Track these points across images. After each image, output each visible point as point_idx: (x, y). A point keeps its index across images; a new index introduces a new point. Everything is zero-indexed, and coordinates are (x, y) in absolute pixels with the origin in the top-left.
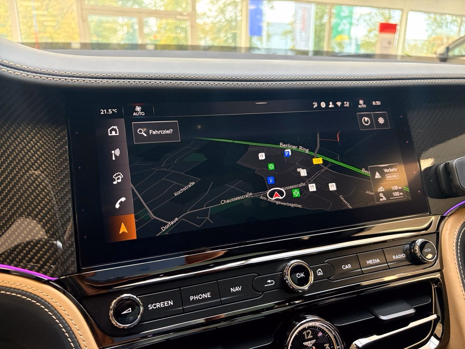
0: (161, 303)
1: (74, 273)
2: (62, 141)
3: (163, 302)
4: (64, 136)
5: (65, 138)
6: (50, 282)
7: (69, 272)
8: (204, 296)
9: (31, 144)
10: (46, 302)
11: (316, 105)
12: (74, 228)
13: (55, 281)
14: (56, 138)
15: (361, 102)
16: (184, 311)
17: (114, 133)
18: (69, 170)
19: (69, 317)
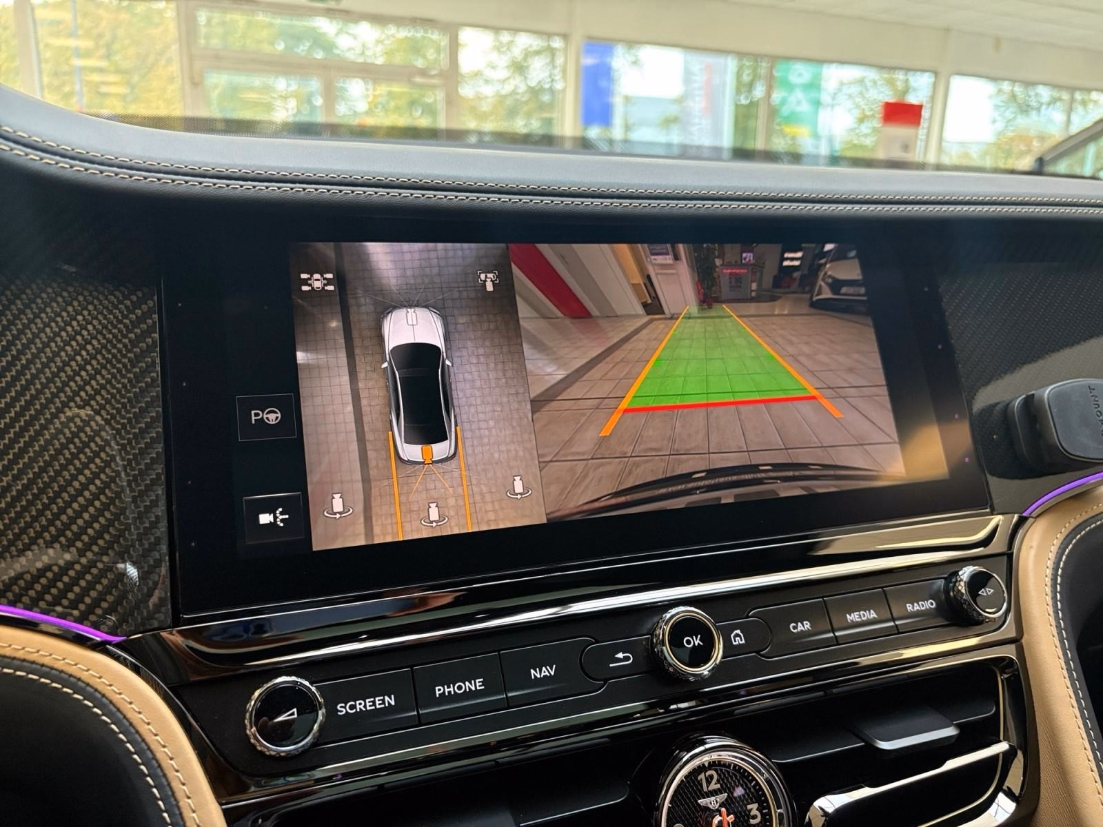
0: (367, 701)
1: (165, 626)
2: (146, 323)
3: (372, 699)
4: (150, 312)
5: (153, 316)
6: (108, 646)
7: (151, 624)
8: (468, 686)
9: (73, 327)
10: (97, 694)
12: (168, 522)
13: (118, 645)
14: (131, 316)
16: (420, 721)
18: (160, 389)
19: (150, 727)
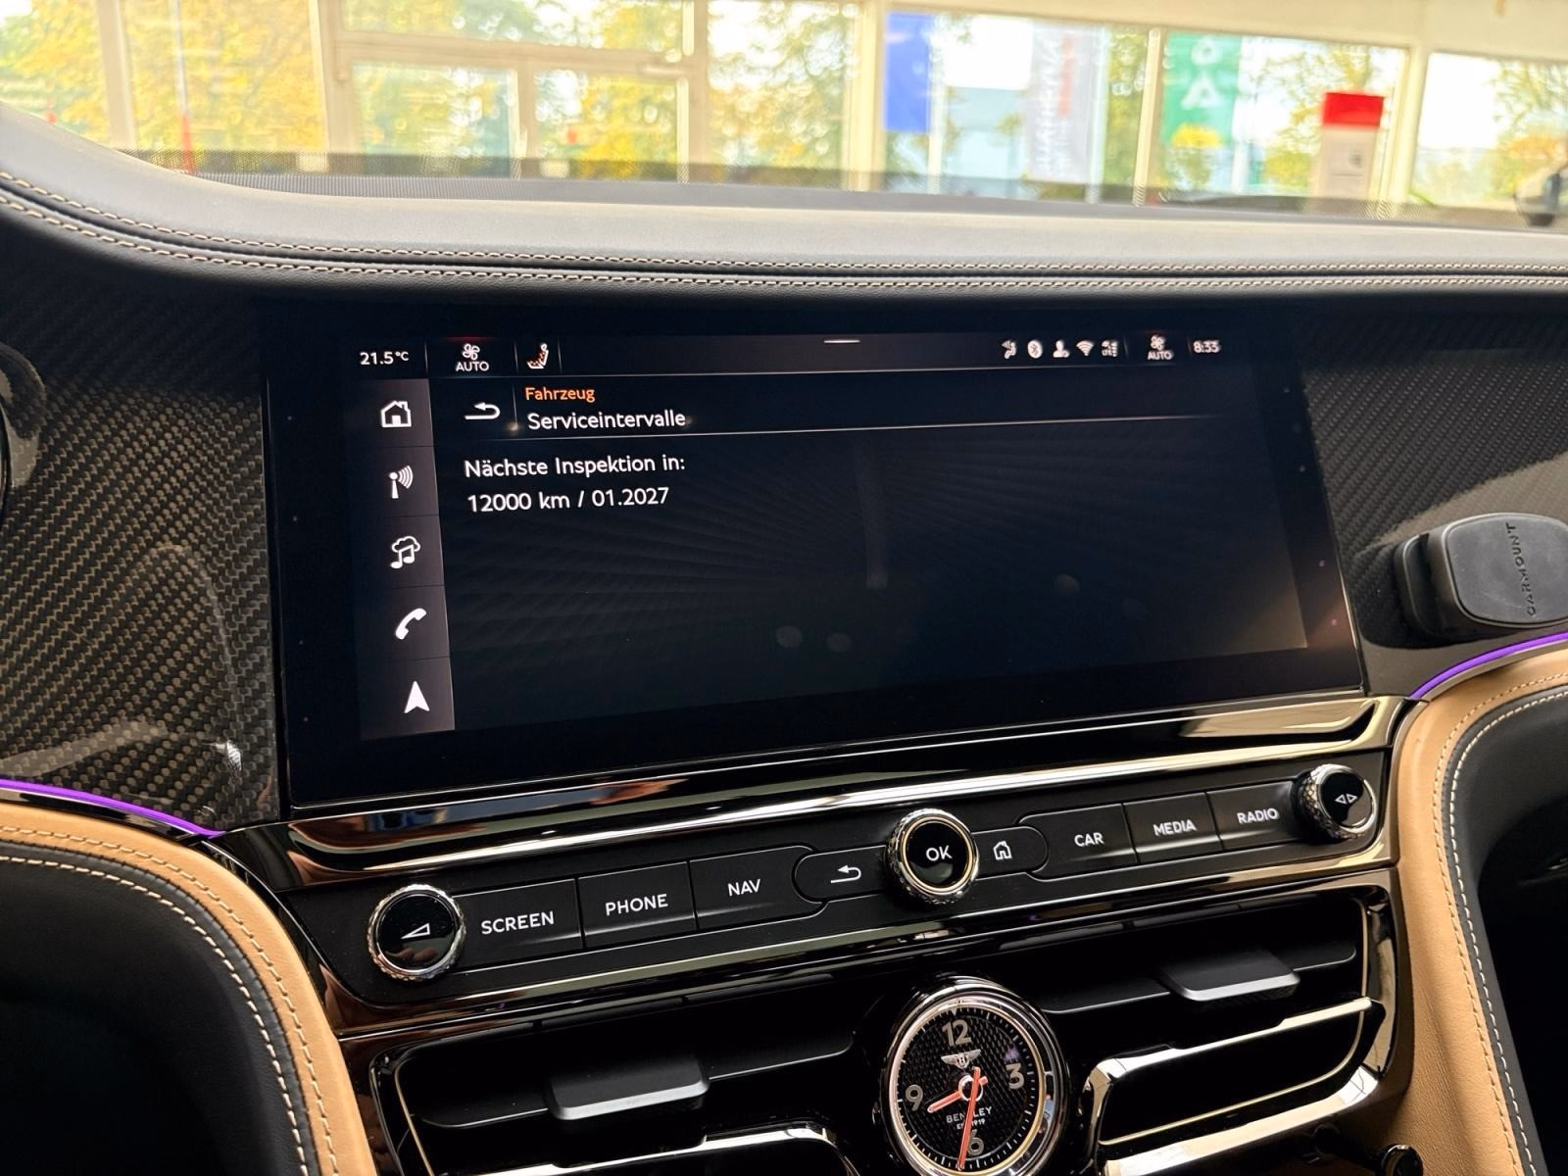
0: (519, 918)
1: (272, 819)
2: (248, 442)
3: (526, 916)
4: (254, 427)
5: (258, 433)
6: (203, 842)
7: (257, 816)
8: (647, 902)
9: (160, 447)
10: (189, 899)
11: (1011, 349)
12: (276, 692)
13: (216, 841)
14: (230, 433)
15: (1157, 342)
16: (585, 944)
17: (396, 422)
18: (264, 525)
19: (253, 940)
